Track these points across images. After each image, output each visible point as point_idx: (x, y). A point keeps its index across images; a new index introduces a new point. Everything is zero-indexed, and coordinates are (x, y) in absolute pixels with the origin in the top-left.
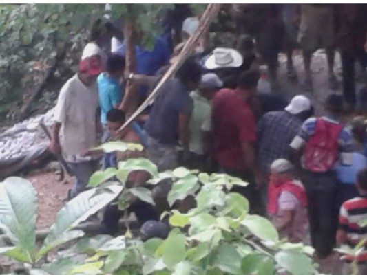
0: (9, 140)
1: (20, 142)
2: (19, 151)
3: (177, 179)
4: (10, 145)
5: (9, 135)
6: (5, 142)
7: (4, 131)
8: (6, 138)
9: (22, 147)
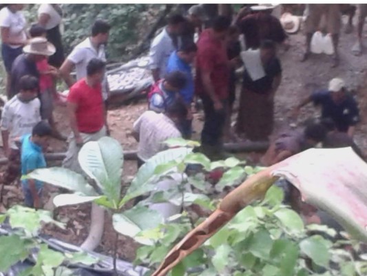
0: (124, 74)
1: (133, 76)
2: (131, 84)
3: (229, 168)
4: (124, 78)
5: (124, 70)
6: (121, 75)
7: (120, 66)
8: (122, 72)
9: (134, 80)
